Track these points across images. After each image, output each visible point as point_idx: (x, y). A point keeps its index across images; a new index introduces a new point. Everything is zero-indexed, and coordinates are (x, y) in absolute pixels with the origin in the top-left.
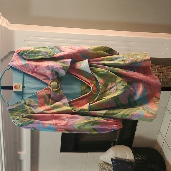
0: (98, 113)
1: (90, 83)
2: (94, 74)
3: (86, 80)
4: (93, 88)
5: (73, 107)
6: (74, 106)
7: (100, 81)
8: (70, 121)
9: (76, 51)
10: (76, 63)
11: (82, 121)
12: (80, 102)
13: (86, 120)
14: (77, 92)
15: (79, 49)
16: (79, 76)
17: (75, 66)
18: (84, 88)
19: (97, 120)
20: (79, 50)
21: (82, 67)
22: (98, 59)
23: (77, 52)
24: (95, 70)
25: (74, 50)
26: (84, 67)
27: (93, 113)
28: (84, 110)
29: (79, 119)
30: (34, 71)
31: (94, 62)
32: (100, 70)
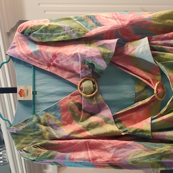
0: (168, 136)
1: (151, 80)
2: (159, 64)
3: (144, 74)
4: (157, 89)
5: (121, 123)
6: (123, 122)
7: (170, 78)
8: (118, 154)
9: (126, 23)
10: (126, 46)
11: (141, 153)
12: (134, 115)
13: (146, 151)
14: (128, 96)
15: (132, 19)
16: (131, 68)
17: (124, 51)
18: (139, 88)
19: (166, 150)
20: (131, 22)
21: (137, 53)
22: (166, 35)
23: (128, 25)
24: (161, 56)
25: (122, 22)
26: (141, 52)
27: (159, 136)
28: (142, 131)
29: (134, 148)
30: (52, 64)
31: (159, 42)
32: (170, 56)
